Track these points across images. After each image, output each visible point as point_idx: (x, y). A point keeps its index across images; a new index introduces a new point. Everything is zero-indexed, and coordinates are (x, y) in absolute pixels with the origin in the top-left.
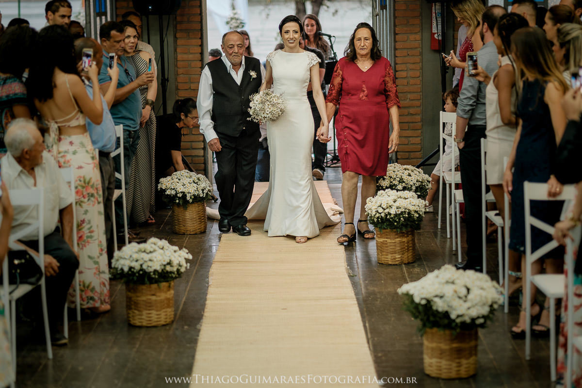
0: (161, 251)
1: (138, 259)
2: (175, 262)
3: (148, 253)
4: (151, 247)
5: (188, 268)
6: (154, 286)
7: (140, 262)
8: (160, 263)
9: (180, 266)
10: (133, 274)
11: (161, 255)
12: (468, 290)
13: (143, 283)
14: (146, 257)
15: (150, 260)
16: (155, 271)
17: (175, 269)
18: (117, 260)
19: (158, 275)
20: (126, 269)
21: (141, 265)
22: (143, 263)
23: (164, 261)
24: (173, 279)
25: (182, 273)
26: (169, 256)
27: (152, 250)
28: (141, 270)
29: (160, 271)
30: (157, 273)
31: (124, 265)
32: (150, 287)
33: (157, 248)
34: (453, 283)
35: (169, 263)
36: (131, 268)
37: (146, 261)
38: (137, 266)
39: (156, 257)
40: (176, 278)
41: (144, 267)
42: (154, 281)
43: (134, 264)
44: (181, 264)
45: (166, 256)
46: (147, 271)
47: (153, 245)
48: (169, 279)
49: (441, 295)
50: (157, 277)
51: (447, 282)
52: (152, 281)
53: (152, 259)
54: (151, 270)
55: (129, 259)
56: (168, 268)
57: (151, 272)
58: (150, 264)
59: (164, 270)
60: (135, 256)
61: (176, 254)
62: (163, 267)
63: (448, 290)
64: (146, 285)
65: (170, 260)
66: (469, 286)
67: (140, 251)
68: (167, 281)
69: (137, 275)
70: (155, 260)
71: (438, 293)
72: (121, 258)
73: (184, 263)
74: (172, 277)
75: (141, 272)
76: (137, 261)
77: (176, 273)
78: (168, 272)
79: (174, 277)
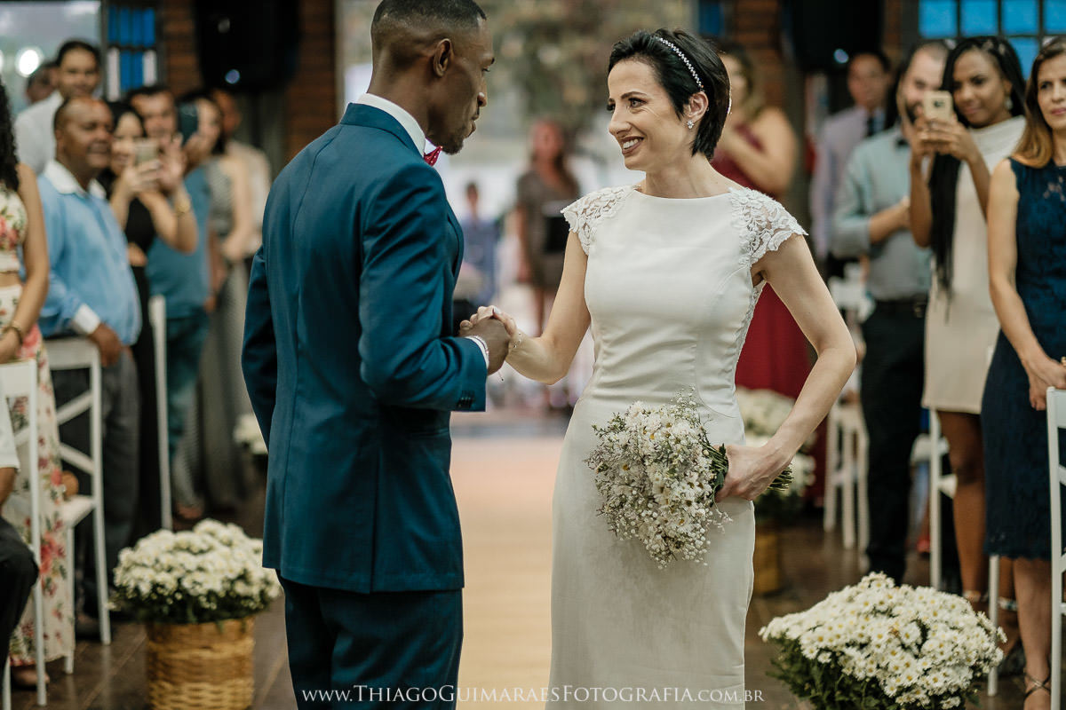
0: (225, 550)
1: (173, 565)
2: (256, 577)
3: (195, 554)
4: (204, 541)
6: (208, 628)
7: (176, 574)
8: (220, 577)
9: (266, 584)
10: (162, 599)
11: (226, 558)
12: (924, 631)
13: (184, 621)
14: (191, 561)
15: (200, 569)
16: (211, 594)
17: (255, 590)
18: (127, 570)
19: (218, 604)
20: (145, 589)
21: (179, 580)
22: (184, 577)
23: (231, 571)
24: (252, 612)
25: (271, 600)
26: (244, 562)
27: (204, 547)
28: (180, 589)
29: (222, 594)
30: (213, 598)
31: (141, 580)
32: (199, 630)
33: (215, 543)
34: (889, 613)
35: (243, 577)
36: (156, 586)
37: (189, 572)
38: (169, 581)
39: (213, 564)
40: (257, 610)
41: (186, 584)
42: (207, 616)
43: (162, 577)
44: (269, 582)
45: (235, 560)
46: (192, 592)
47: (208, 538)
48: (243, 613)
49: (863, 640)
50: (214, 607)
51: (875, 612)
52: (203, 616)
53: (204, 566)
54: (201, 590)
55: (153, 567)
56: (240, 588)
57: (200, 595)
58: (199, 577)
59: (231, 594)
60: (166, 560)
62: (228, 585)
63: (878, 630)
64: (190, 626)
65: (245, 570)
66: (926, 622)
67: (178, 548)
68: (237, 617)
69: (170, 602)
70: (209, 567)
71: (854, 636)
72: (136, 564)
74: (249, 608)
75: (179, 596)
76: (170, 570)
77: (258, 600)
78: (239, 597)
79: (254, 608)
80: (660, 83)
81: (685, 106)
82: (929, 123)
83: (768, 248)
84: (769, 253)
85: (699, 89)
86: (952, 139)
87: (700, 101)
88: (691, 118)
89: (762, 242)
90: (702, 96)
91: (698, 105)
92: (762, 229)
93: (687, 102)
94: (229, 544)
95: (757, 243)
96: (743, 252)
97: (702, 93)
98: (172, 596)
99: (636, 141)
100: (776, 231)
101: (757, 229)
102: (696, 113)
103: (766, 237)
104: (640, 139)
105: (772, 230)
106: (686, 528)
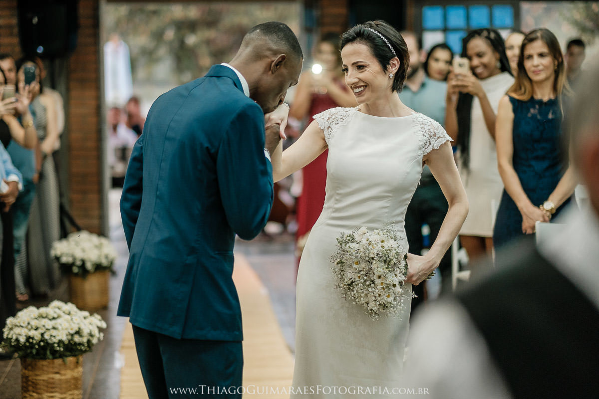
0: (68, 317)
1: (38, 326)
2: (86, 331)
3: (50, 320)
4: (55, 312)
5: (102, 338)
6: (58, 361)
7: (40, 331)
8: (66, 332)
9: (91, 335)
10: (32, 345)
11: (67, 321)
13: (44, 358)
14: (49, 324)
15: (54, 328)
16: (60, 342)
17: (85, 340)
18: (11, 329)
19: (63, 348)
20: (22, 340)
21: (42, 335)
22: (45, 332)
23: (72, 329)
24: (83, 352)
25: (93, 345)
26: (78, 324)
27: (55, 316)
28: (43, 340)
29: (66, 342)
30: (61, 345)
31: (20, 334)
32: (53, 363)
33: (62, 314)
35: (78, 332)
36: (28, 338)
37: (48, 330)
38: (36, 335)
39: (61, 325)
40: (85, 351)
41: (47, 336)
42: (57, 355)
43: (32, 333)
44: (93, 333)
45: (74, 323)
46: (50, 341)
47: (57, 310)
48: (77, 353)
50: (62, 349)
52: (55, 354)
53: (56, 326)
54: (55, 340)
55: (27, 327)
56: (77, 339)
57: (54, 343)
58: (54, 333)
59: (71, 342)
60: (34, 323)
61: (87, 321)
62: (70, 337)
64: (48, 360)
65: (79, 328)
67: (41, 316)
68: (74, 356)
69: (37, 347)
70: (60, 328)
72: (16, 326)
73: (96, 332)
74: (81, 350)
75: (42, 344)
76: (37, 329)
77: (86, 345)
78: (76, 344)
79: (84, 350)
80: (373, 55)
81: (387, 66)
82: (457, 76)
83: (433, 147)
84: (434, 150)
85: (394, 56)
86: (469, 84)
87: (395, 62)
88: (391, 72)
89: (430, 144)
90: (396, 59)
91: (395, 65)
92: (431, 137)
93: (389, 64)
94: (69, 314)
95: (428, 144)
96: (420, 149)
97: (396, 58)
98: (38, 344)
99: (362, 88)
100: (438, 138)
101: (428, 136)
102: (394, 69)
103: (433, 141)
104: (366, 86)
105: (436, 138)
106: (391, 299)
